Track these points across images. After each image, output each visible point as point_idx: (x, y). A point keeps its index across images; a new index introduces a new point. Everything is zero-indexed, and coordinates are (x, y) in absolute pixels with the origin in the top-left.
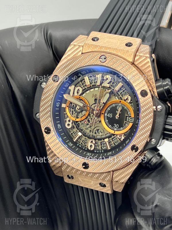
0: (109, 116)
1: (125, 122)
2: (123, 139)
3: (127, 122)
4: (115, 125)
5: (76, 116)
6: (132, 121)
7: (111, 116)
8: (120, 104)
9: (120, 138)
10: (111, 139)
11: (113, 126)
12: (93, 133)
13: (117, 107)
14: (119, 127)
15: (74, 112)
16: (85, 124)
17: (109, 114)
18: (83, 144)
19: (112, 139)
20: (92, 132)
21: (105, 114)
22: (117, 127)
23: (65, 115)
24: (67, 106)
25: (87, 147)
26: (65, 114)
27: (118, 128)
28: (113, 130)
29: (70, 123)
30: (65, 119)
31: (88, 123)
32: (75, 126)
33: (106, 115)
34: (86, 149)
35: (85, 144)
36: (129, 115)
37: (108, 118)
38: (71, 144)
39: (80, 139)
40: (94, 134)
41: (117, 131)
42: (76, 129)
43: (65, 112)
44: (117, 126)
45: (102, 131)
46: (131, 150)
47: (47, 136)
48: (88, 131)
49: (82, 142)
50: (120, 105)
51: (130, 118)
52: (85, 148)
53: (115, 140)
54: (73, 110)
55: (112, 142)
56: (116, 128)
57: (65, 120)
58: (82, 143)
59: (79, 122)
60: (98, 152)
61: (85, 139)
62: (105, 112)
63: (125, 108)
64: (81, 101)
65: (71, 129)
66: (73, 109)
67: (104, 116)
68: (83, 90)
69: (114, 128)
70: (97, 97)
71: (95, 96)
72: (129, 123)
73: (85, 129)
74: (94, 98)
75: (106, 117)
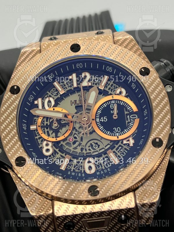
1: (127, 122)
4: (115, 129)
5: (54, 136)
7: (105, 120)
8: (113, 101)
9: (128, 143)
10: (114, 150)
11: (112, 131)
12: (86, 150)
13: (111, 107)
14: (122, 130)
15: (50, 132)
16: (72, 143)
19: (117, 149)
20: (84, 150)
21: (97, 120)
22: (119, 131)
23: (39, 140)
24: (39, 127)
25: (84, 171)
26: (37, 139)
27: (121, 132)
28: (115, 136)
29: (49, 147)
30: (39, 145)
31: (74, 140)
32: (57, 150)
33: (99, 120)
34: (83, 175)
35: (79, 169)
37: (102, 124)
38: (59, 174)
39: (70, 165)
40: (88, 151)
42: (60, 153)
43: (37, 136)
44: (119, 129)
45: (99, 143)
48: (78, 150)
49: (75, 169)
50: (113, 103)
51: (132, 117)
52: (81, 174)
53: (120, 150)
55: (119, 154)
56: (117, 132)
57: (40, 147)
59: (62, 143)
60: (102, 172)
62: (96, 117)
63: (121, 104)
65: (52, 156)
66: (47, 128)
67: (96, 123)
68: (55, 100)
69: (115, 133)
70: (78, 103)
71: (75, 102)
72: (134, 120)
73: (73, 149)
74: (74, 106)
75: (99, 123)
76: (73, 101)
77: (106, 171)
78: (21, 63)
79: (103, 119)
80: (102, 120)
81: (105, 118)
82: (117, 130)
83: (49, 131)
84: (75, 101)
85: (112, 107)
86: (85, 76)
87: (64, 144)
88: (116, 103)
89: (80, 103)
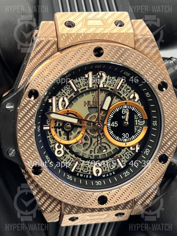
0: (113, 125)
1: (135, 127)
2: (138, 150)
3: (138, 127)
4: (124, 135)
5: (66, 137)
6: (143, 123)
7: (116, 125)
8: (125, 106)
9: (134, 149)
10: (120, 154)
11: (121, 136)
12: (95, 153)
13: (122, 112)
14: (130, 136)
15: (62, 133)
16: (82, 145)
17: (113, 123)
18: (84, 171)
20: (93, 152)
21: (108, 125)
22: (127, 137)
23: (50, 140)
24: (52, 128)
25: (92, 172)
26: (48, 138)
27: (129, 138)
28: (123, 142)
29: (61, 149)
30: (51, 145)
31: (85, 142)
32: (68, 151)
33: (110, 124)
34: (90, 177)
35: (86, 170)
36: (140, 118)
37: (113, 128)
38: (70, 177)
40: (97, 154)
41: (128, 141)
42: (70, 154)
43: (49, 135)
44: (127, 135)
45: (107, 147)
46: (158, 162)
47: (37, 177)
48: (88, 153)
49: (82, 169)
50: (125, 108)
52: (89, 175)
54: (59, 130)
55: (124, 158)
56: (125, 138)
58: (82, 171)
59: (73, 144)
60: (107, 175)
61: (85, 163)
62: (108, 122)
63: (133, 110)
64: (70, 115)
67: (108, 128)
68: (69, 100)
69: (123, 139)
70: (91, 104)
71: (88, 103)
72: (143, 127)
73: (83, 151)
74: (87, 107)
75: (110, 128)
76: (86, 102)
77: (111, 174)
78: (36, 55)
79: (114, 124)
80: (112, 124)
81: (116, 123)
82: (125, 136)
83: (61, 131)
84: (89, 101)
85: (124, 112)
86: (101, 76)
87: (75, 145)
88: (128, 108)
89: (93, 105)
